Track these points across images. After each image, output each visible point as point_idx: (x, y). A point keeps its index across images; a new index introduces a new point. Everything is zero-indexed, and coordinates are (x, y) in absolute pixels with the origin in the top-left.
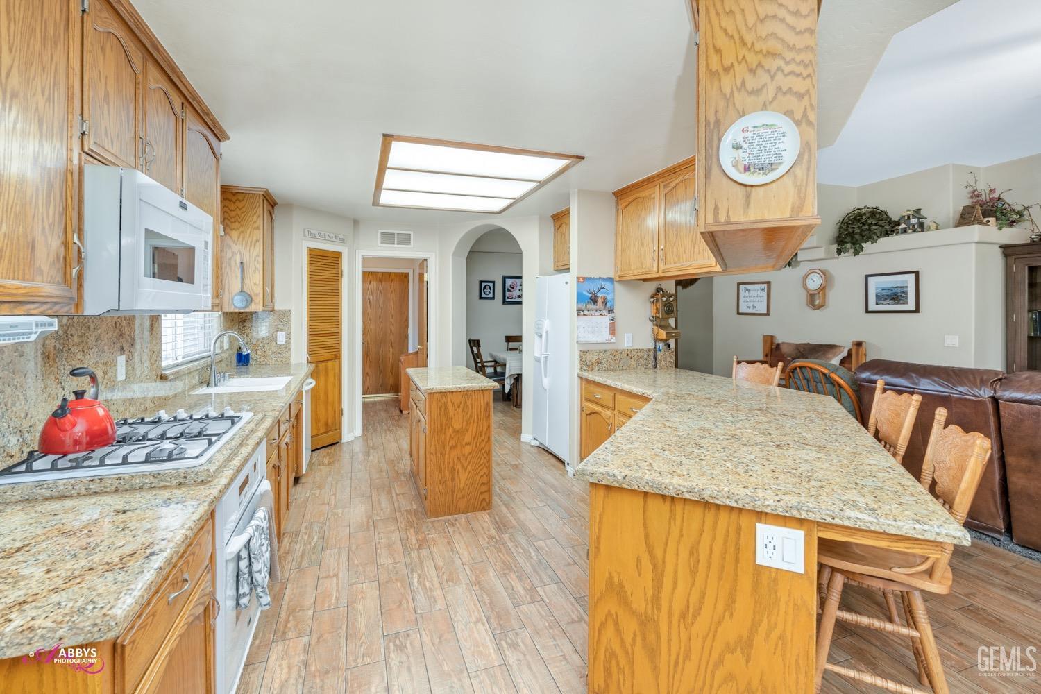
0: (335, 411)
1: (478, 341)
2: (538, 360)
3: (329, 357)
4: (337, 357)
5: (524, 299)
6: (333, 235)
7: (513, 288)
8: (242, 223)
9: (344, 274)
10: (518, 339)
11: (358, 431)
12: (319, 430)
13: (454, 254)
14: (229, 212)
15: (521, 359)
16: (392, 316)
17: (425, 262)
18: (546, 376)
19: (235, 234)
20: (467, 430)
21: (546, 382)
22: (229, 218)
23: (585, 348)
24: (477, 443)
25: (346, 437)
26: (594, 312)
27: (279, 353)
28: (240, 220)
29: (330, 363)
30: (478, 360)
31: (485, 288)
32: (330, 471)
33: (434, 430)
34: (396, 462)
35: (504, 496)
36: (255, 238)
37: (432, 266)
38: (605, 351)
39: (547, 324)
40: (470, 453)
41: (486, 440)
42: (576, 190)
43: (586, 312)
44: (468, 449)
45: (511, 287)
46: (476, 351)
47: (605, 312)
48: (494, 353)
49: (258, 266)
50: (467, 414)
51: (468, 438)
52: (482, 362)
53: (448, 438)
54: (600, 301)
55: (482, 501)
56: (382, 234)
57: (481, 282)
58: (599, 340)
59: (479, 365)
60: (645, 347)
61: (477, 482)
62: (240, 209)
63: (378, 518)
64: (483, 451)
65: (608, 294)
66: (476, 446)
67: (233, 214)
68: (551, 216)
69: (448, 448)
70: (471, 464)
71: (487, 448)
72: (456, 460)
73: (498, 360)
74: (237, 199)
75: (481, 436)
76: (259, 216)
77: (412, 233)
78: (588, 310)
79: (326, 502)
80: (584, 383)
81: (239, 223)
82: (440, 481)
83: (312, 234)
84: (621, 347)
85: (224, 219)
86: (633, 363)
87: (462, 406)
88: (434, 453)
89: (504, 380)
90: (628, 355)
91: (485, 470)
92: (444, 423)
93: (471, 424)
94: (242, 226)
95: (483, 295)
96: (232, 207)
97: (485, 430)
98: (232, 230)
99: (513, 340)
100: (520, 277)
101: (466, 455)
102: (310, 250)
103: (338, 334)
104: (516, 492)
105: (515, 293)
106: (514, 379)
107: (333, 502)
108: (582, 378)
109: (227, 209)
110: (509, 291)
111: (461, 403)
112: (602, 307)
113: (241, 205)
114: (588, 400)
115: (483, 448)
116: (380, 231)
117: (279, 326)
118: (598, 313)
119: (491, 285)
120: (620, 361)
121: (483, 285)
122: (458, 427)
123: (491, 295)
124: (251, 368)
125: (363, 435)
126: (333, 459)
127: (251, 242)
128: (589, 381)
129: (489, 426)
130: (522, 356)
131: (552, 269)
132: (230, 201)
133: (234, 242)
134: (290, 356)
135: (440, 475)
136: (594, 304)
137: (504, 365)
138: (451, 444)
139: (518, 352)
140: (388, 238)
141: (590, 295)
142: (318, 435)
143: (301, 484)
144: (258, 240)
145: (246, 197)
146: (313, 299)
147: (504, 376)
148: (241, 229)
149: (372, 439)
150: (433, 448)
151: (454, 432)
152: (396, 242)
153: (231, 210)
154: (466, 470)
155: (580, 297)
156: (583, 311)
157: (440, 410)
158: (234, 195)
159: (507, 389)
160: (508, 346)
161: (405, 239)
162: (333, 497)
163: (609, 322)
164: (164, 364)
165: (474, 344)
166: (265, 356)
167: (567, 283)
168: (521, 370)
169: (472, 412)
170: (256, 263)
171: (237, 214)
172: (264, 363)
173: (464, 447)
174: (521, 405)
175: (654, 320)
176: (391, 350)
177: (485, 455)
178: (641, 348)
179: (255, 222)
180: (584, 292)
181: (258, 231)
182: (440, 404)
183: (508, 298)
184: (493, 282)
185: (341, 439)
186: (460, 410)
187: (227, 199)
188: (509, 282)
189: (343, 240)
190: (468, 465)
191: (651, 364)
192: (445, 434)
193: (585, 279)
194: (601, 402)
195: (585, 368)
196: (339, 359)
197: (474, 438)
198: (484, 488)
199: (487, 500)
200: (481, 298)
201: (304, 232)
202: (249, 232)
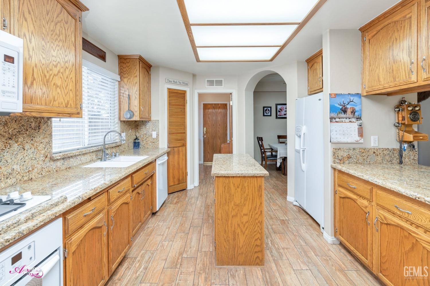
0: (183, 173)
1: (262, 138)
2: (298, 152)
3: (180, 145)
4: (184, 145)
5: (288, 116)
6: (182, 82)
7: (281, 110)
8: (129, 74)
9: (187, 102)
10: (285, 137)
11: (197, 183)
12: (175, 182)
13: (246, 90)
14: (123, 69)
15: (287, 149)
16: (220, 125)
17: (231, 95)
18: (303, 163)
19: (125, 80)
20: (245, 205)
21: (304, 166)
22: (123, 72)
23: (338, 146)
24: (252, 215)
25: (190, 187)
26: (344, 119)
27: (154, 142)
28: (128, 73)
29: (180, 148)
30: (262, 148)
31: (266, 110)
32: (174, 208)
33: (221, 202)
34: (210, 207)
35: (274, 251)
36: (135, 82)
37: (235, 97)
38: (354, 149)
39: (304, 129)
40: (247, 222)
41: (259, 213)
42: (328, 30)
43: (337, 120)
44: (245, 219)
45: (280, 109)
46: (261, 143)
47: (354, 120)
48: (271, 145)
49: (136, 96)
50: (244, 193)
51: (245, 210)
52: (264, 149)
53: (230, 209)
54: (349, 111)
55: (256, 258)
56: (208, 81)
57: (264, 107)
58: (349, 141)
59: (263, 150)
60: (390, 147)
61: (253, 243)
62: (128, 67)
63: (186, 256)
64: (257, 221)
65: (356, 106)
66: (251, 217)
67: (125, 70)
68: (306, 61)
69: (230, 217)
70: (248, 230)
71: (260, 219)
72: (236, 226)
73: (273, 148)
74: (127, 62)
75: (255, 210)
76: (137, 70)
77: (223, 79)
78: (340, 118)
79: (162, 234)
80: (336, 173)
81: (128, 74)
82: (225, 239)
83: (170, 81)
84: (368, 146)
85: (121, 72)
86: (379, 159)
87: (240, 187)
88: (221, 220)
89: (276, 159)
90: (374, 153)
91: (259, 235)
92: (227, 199)
93: (248, 201)
94: (129, 76)
95: (265, 114)
96: (124, 66)
97: (258, 205)
98: (124, 78)
99: (282, 138)
100: (286, 104)
101: (244, 223)
102: (169, 89)
103: (185, 133)
104: (283, 249)
105: (283, 113)
106: (282, 159)
107: (165, 235)
108: (334, 169)
109: (122, 67)
110: (279, 112)
111: (240, 185)
112: (351, 116)
113: (128, 65)
114: (340, 186)
115: (257, 219)
116: (206, 79)
117: (153, 129)
118: (348, 120)
119: (269, 109)
120: (367, 157)
121: (265, 109)
122: (238, 202)
123: (269, 114)
124: (140, 150)
125: (199, 185)
126: (179, 200)
127: (133, 84)
128: (340, 172)
129: (261, 203)
130: (287, 147)
131: (307, 94)
132: (124, 63)
133: (125, 84)
134: (158, 144)
135: (225, 236)
136: (344, 113)
137: (277, 152)
138: (233, 214)
139: (284, 144)
140: (211, 83)
141: (341, 107)
142: (174, 185)
143: (156, 216)
144: (136, 83)
145: (131, 61)
146: (171, 114)
147: (277, 157)
148: (129, 77)
149: (202, 189)
150: (220, 216)
151: (235, 205)
152: (215, 85)
153: (124, 68)
154: (244, 234)
155: (333, 109)
156: (335, 119)
157: (225, 189)
158: (125, 60)
159: (278, 165)
160: (279, 141)
161: (219, 83)
162: (168, 229)
163: (357, 127)
164: (54, 150)
165: (260, 139)
166: (147, 144)
167: (320, 100)
168: (287, 154)
169: (248, 192)
170: (135, 95)
171: (127, 70)
172: (146, 147)
173: (242, 217)
174: (287, 174)
175: (399, 125)
176: (219, 141)
177: (259, 224)
178: (386, 148)
179: (135, 73)
180: (336, 105)
181: (136, 78)
182: (225, 184)
183: (279, 115)
184: (271, 107)
185: (187, 188)
186: (239, 190)
187: (122, 62)
188: (279, 107)
189: (187, 84)
190: (246, 230)
191: (396, 161)
192: (228, 206)
193: (336, 95)
194: (355, 191)
195: (337, 161)
196: (185, 146)
197: (250, 211)
198: (258, 249)
199: (260, 258)
200: (264, 115)
201: (166, 79)
202: (132, 78)
